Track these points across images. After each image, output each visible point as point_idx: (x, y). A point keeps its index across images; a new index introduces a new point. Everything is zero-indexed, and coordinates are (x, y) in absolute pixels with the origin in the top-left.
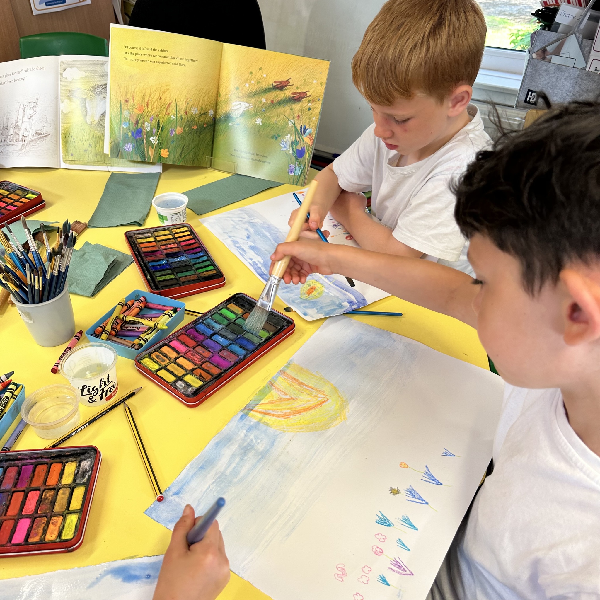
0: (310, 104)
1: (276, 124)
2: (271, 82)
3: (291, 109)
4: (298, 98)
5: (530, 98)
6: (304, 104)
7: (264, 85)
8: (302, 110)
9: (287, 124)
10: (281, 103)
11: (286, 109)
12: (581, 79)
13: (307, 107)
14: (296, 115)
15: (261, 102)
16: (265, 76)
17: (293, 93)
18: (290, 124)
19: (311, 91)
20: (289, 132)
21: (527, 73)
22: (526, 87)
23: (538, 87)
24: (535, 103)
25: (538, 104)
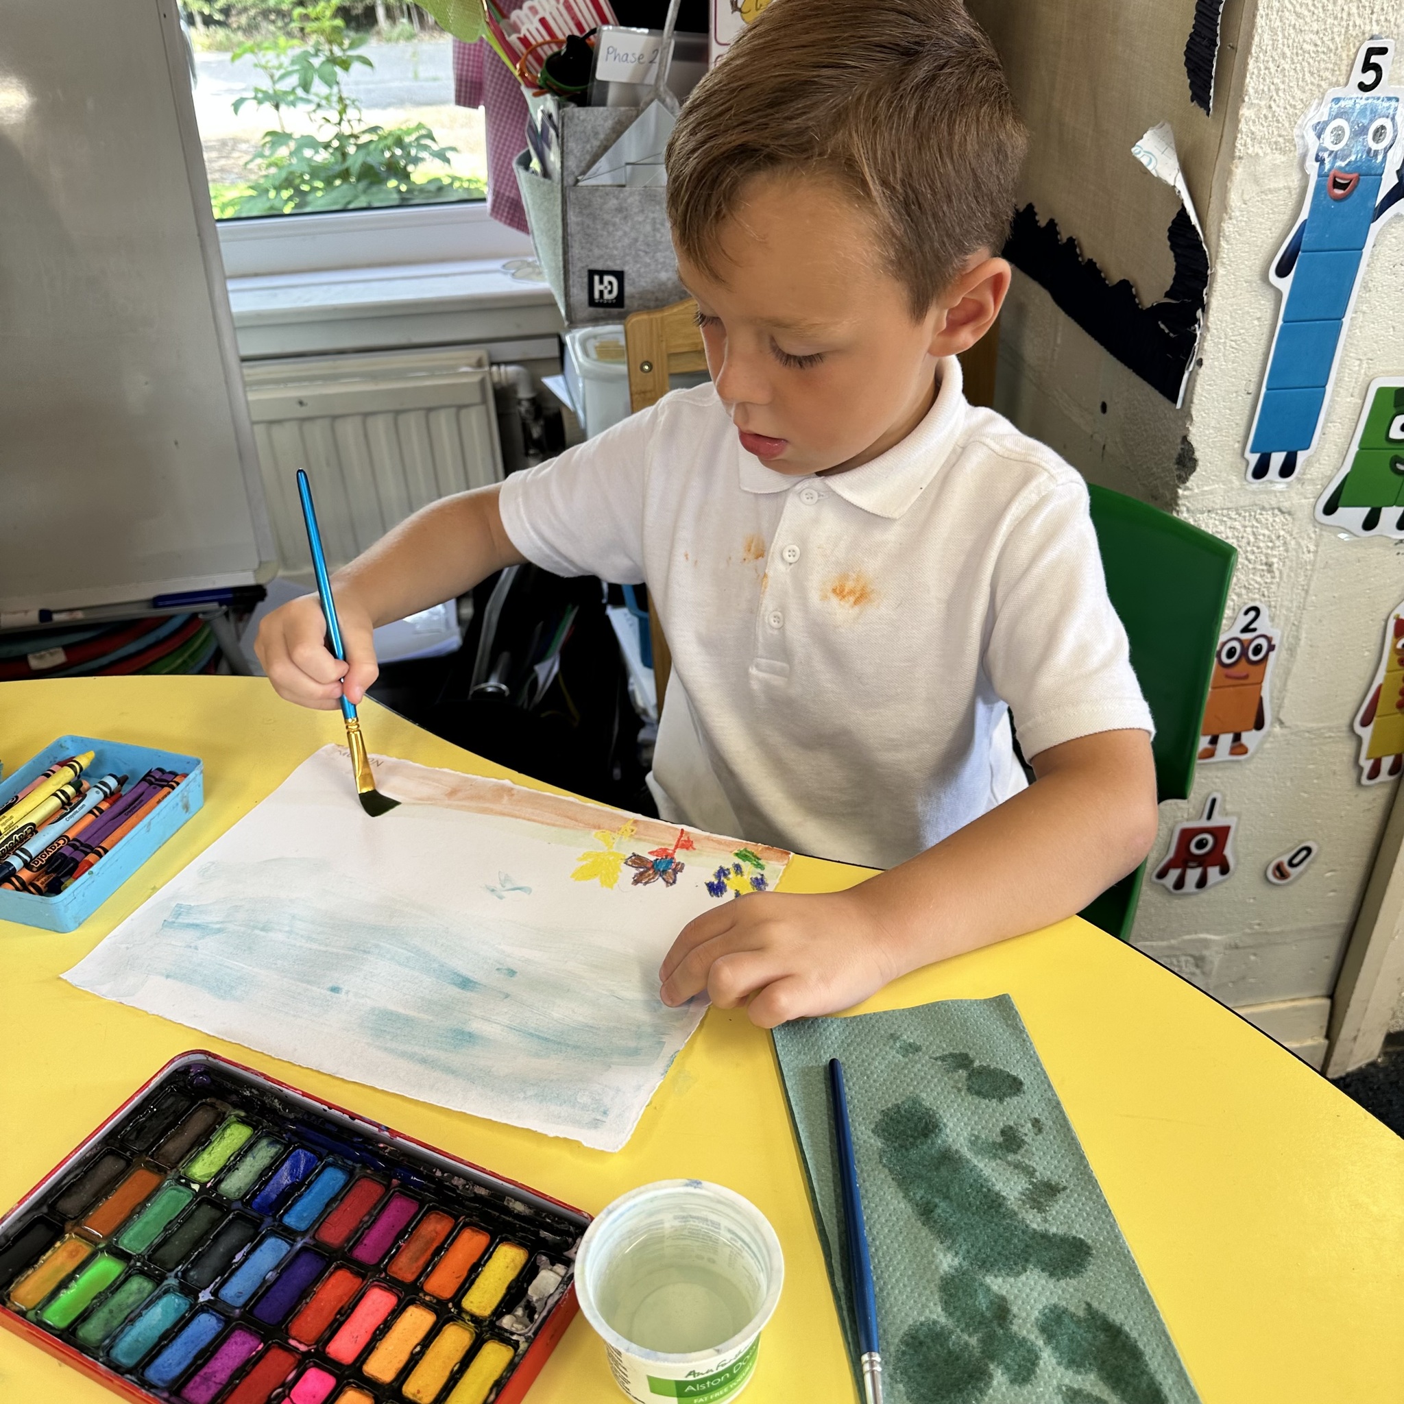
5: (601, 292)
21: (572, 228)
22: (580, 265)
23: (612, 257)
24: (619, 301)
25: (627, 302)
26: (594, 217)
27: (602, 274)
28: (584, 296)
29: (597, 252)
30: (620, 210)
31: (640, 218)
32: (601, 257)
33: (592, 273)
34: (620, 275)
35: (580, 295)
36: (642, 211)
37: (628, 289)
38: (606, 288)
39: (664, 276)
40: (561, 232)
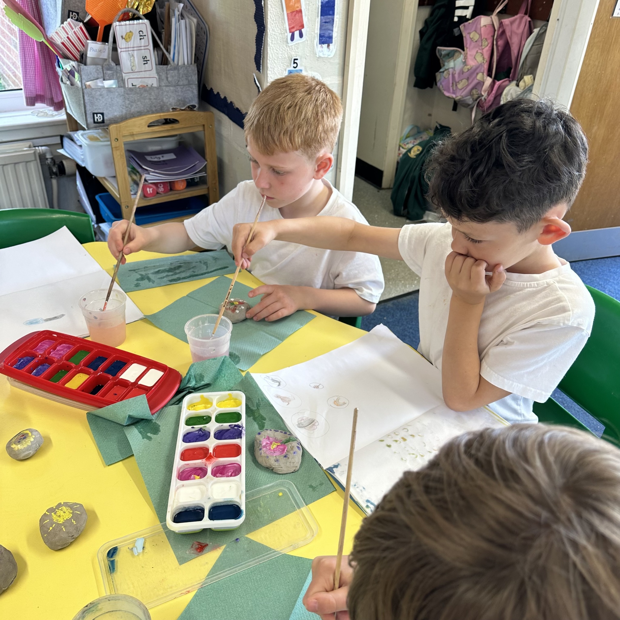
5: (97, 119)
12: (127, 94)
21: (86, 101)
22: (90, 112)
23: (99, 109)
24: (103, 122)
25: (105, 121)
26: (93, 97)
27: (97, 114)
28: (92, 120)
29: (95, 107)
30: (101, 95)
31: (107, 97)
32: (96, 109)
33: (94, 114)
34: (102, 114)
35: (90, 120)
36: (107, 95)
37: (105, 118)
38: (99, 118)
39: (116, 114)
40: (82, 102)
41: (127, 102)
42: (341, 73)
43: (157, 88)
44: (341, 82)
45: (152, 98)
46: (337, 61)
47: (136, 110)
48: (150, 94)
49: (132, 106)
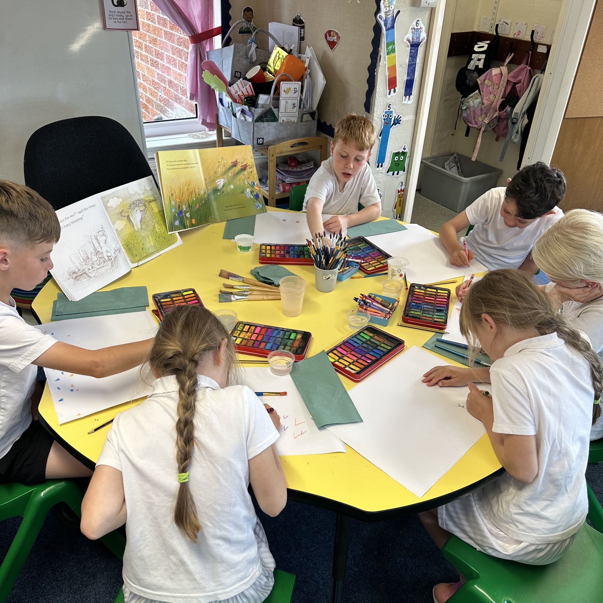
0: (251, 170)
1: (240, 185)
2: (229, 164)
3: (244, 175)
4: (244, 168)
6: (248, 170)
7: (227, 166)
8: (248, 174)
9: (245, 183)
10: (238, 173)
11: (241, 176)
13: (250, 172)
14: (247, 177)
15: (229, 176)
16: (225, 161)
17: (241, 167)
18: (246, 183)
19: (249, 162)
20: (248, 187)
21: (255, 130)
22: (255, 137)
23: (262, 135)
24: (263, 144)
26: (259, 128)
27: (260, 138)
28: (256, 143)
29: (259, 135)
30: (263, 127)
31: (267, 128)
33: (258, 138)
34: (263, 139)
37: (264, 141)
38: (260, 141)
39: (270, 139)
40: (252, 131)
41: (277, 131)
42: (415, 113)
43: (296, 123)
44: (414, 118)
45: (292, 129)
46: (414, 106)
47: (282, 136)
48: (291, 127)
49: (279, 134)
